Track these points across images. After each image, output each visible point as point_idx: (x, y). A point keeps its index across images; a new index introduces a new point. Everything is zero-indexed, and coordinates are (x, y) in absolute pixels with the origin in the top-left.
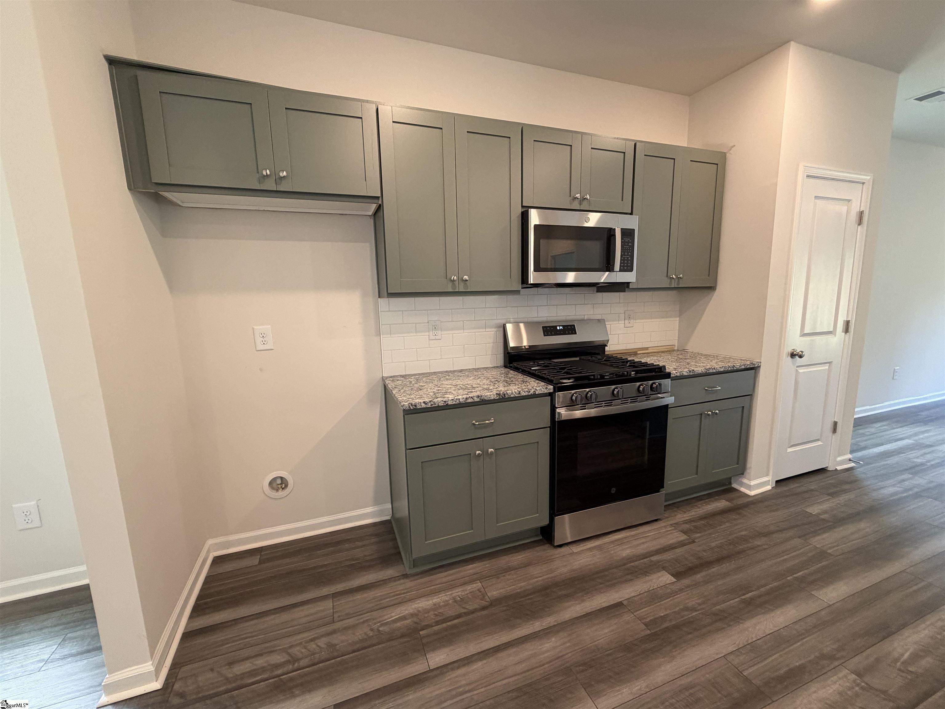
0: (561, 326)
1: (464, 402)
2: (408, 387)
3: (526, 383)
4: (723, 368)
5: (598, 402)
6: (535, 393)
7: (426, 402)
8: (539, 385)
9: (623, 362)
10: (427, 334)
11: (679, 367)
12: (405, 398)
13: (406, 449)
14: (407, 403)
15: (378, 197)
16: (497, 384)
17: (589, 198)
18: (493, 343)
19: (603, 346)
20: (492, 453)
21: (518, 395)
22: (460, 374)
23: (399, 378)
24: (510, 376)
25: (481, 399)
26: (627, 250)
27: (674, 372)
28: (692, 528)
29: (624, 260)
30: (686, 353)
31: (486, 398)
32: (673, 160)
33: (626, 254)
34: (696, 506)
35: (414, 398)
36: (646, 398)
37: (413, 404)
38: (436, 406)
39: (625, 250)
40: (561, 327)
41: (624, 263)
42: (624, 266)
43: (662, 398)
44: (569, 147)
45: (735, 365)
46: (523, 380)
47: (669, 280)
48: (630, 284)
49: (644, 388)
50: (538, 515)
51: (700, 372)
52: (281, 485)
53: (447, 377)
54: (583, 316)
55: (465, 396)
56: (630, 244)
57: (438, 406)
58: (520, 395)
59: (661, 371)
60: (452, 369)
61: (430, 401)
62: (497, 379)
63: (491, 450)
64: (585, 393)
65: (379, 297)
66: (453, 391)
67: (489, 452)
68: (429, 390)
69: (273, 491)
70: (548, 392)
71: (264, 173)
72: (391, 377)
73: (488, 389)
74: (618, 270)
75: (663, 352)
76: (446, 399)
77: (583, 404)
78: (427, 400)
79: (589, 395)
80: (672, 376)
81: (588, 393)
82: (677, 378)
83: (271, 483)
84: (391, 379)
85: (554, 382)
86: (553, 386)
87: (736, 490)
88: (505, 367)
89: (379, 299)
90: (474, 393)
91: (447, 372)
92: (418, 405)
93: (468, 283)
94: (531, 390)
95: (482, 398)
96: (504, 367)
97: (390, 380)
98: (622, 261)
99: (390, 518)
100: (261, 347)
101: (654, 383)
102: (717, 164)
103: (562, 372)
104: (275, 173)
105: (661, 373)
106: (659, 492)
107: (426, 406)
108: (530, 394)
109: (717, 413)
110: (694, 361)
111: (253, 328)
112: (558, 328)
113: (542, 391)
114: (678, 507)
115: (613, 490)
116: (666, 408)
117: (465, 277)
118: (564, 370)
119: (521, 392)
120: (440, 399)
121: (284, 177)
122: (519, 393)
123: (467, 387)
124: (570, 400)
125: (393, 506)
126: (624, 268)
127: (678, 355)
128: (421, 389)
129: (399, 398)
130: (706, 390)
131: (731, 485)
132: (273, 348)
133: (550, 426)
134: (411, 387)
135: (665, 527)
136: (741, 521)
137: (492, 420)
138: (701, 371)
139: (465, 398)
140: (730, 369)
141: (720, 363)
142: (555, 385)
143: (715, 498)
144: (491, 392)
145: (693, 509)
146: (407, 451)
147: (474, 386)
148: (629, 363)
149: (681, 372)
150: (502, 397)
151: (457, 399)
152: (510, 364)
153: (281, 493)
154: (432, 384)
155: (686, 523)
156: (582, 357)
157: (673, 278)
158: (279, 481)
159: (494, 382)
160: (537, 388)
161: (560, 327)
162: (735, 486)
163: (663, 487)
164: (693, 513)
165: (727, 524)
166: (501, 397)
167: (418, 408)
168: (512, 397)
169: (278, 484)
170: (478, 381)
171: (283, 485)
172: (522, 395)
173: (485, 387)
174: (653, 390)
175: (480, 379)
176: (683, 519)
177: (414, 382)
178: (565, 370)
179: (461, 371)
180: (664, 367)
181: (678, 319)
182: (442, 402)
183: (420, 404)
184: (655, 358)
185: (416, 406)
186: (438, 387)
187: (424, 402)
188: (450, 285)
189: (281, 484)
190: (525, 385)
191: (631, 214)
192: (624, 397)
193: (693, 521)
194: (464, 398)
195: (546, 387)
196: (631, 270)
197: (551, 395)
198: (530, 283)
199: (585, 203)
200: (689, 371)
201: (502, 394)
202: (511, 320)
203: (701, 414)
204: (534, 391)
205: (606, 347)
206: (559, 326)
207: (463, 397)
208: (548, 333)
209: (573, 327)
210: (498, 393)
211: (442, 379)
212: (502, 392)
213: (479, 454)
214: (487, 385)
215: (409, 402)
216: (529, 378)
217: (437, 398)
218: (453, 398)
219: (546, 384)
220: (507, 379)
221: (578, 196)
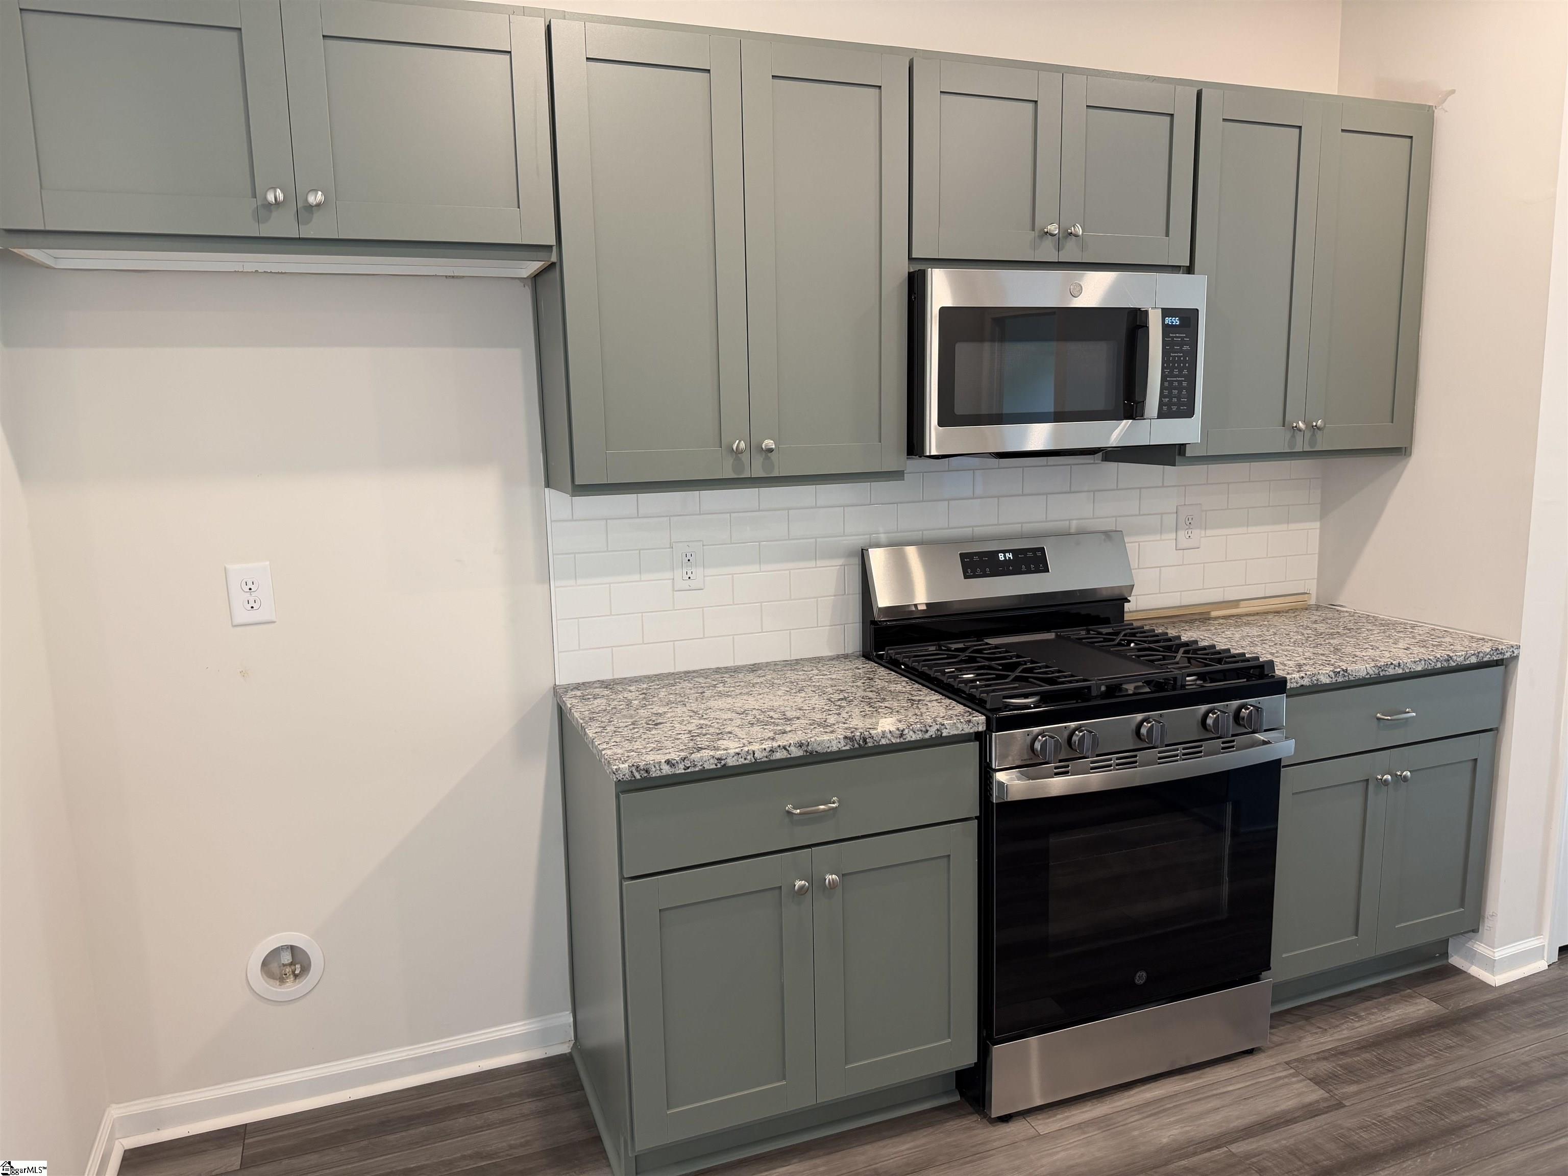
0: (1009, 551)
1: (765, 759)
2: (625, 716)
3: (918, 707)
4: (1423, 662)
5: (1098, 756)
6: (939, 733)
7: (673, 762)
8: (951, 712)
9: (1169, 649)
10: (669, 575)
11: (1311, 662)
12: (620, 751)
13: (622, 878)
14: (626, 765)
15: (550, 247)
16: (847, 709)
17: (1081, 233)
18: (835, 596)
19: (1119, 601)
20: (833, 885)
21: (898, 741)
22: (751, 677)
23: (597, 691)
24: (879, 683)
25: (806, 751)
26: (1179, 362)
27: (1297, 675)
28: (1339, 1071)
29: (1171, 388)
30: (1336, 615)
31: (819, 749)
32: (1297, 130)
33: (1176, 372)
34: (1355, 1014)
35: (644, 751)
36: (1223, 743)
37: (642, 767)
38: (697, 769)
39: (1174, 362)
40: (1009, 556)
41: (1170, 396)
42: (1169, 405)
43: (1265, 743)
44: (1031, 105)
45: (1451, 655)
46: (910, 697)
47: (1288, 435)
48: (1187, 445)
49: (1216, 720)
50: (950, 1040)
51: (1363, 674)
52: (293, 967)
53: (720, 688)
54: (1068, 522)
55: (768, 745)
56: (1185, 348)
57: (703, 771)
58: (902, 740)
59: (1262, 676)
60: (730, 664)
61: (684, 759)
62: (846, 695)
63: (831, 877)
64: (1066, 734)
65: (548, 485)
66: (736, 729)
67: (827, 881)
68: (677, 725)
69: (272, 981)
70: (971, 731)
71: (271, 197)
72: (577, 687)
73: (824, 724)
74: (1155, 413)
75: (1277, 612)
76: (722, 752)
77: (1060, 761)
78: (674, 756)
79: (1075, 738)
80: (1289, 686)
81: (1072, 733)
82: (1303, 691)
83: (265, 964)
84: (579, 693)
85: (988, 706)
86: (984, 717)
87: (1457, 972)
88: (867, 656)
89: (547, 490)
90: (790, 735)
91: (717, 670)
92: (654, 769)
93: (773, 456)
94: (930, 726)
95: (809, 748)
96: (863, 656)
97: (575, 697)
98: (1166, 392)
99: (570, 1051)
100: (242, 616)
101: (1244, 706)
102: (1411, 137)
103: (1007, 677)
104: (295, 195)
105: (1262, 678)
106: (1258, 980)
107: (673, 770)
108: (927, 736)
109: (1405, 777)
110: (1353, 641)
111: (225, 568)
112: (1001, 557)
113: (957, 728)
114: (1307, 1019)
115: (1141, 977)
116: (1273, 768)
117: (766, 442)
118: (1013, 670)
119: (906, 731)
120: (706, 754)
121: (318, 205)
122: (902, 735)
123: (772, 717)
124: (1030, 751)
125: (578, 1017)
126: (1170, 408)
127: (1315, 622)
128: (656, 724)
129: (605, 749)
130: (1379, 719)
131: (1447, 958)
132: (274, 619)
133: (978, 815)
134: (631, 717)
135: (1272, 1068)
136: (1465, 1051)
137: (834, 803)
138: (1365, 673)
139: (768, 750)
140: (1439, 665)
141: (1416, 650)
142: (989, 714)
143: (1402, 993)
144: (832, 732)
145: (1346, 1022)
146: (625, 883)
147: (789, 714)
148: (1182, 650)
149: (1314, 675)
150: (859, 744)
151: (748, 752)
152: (877, 650)
153: (292, 988)
154: (685, 709)
155: (1325, 1059)
156: (1065, 632)
157: (1300, 430)
158: (286, 958)
159: (839, 703)
160: (946, 722)
161: (1007, 555)
162: (1455, 960)
163: (1268, 968)
164: (1346, 1033)
165: (1429, 1061)
166: (856, 746)
167: (654, 775)
168: (883, 745)
169: (284, 965)
170: (799, 700)
171: (298, 966)
172: (909, 739)
173: (817, 716)
174: (1241, 722)
175: (803, 694)
176: (1317, 1050)
177: (636, 702)
178: (1017, 673)
179: (754, 668)
180: (1271, 663)
181: (1317, 525)
182: (712, 761)
183: (657, 766)
184: (1255, 631)
185: (647, 771)
186: (700, 719)
187: (668, 762)
188: (729, 462)
189: (291, 964)
190: (917, 711)
191: (1190, 270)
192: (1166, 743)
193: (1342, 1053)
194: (765, 749)
195: (967, 719)
196: (1190, 413)
197: (980, 738)
198: (928, 454)
199: (1071, 244)
200: (1334, 672)
201: (857, 738)
202: (882, 536)
203: (1367, 780)
204: (938, 730)
205: (1126, 604)
206: (1004, 552)
207: (763, 746)
208: (974, 571)
209: (1039, 554)
210: (849, 734)
211: (708, 693)
212: (859, 734)
213: (802, 887)
214: (822, 711)
215: (630, 763)
216: (925, 691)
217: (698, 751)
218: (737, 750)
219: (968, 709)
220: (871, 695)
221: (1053, 228)
